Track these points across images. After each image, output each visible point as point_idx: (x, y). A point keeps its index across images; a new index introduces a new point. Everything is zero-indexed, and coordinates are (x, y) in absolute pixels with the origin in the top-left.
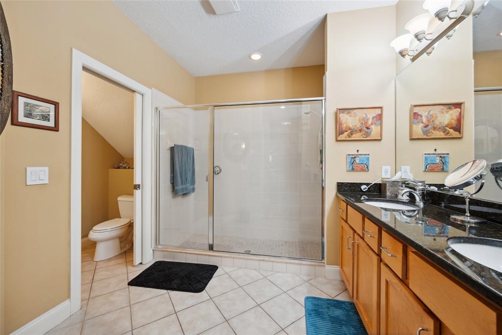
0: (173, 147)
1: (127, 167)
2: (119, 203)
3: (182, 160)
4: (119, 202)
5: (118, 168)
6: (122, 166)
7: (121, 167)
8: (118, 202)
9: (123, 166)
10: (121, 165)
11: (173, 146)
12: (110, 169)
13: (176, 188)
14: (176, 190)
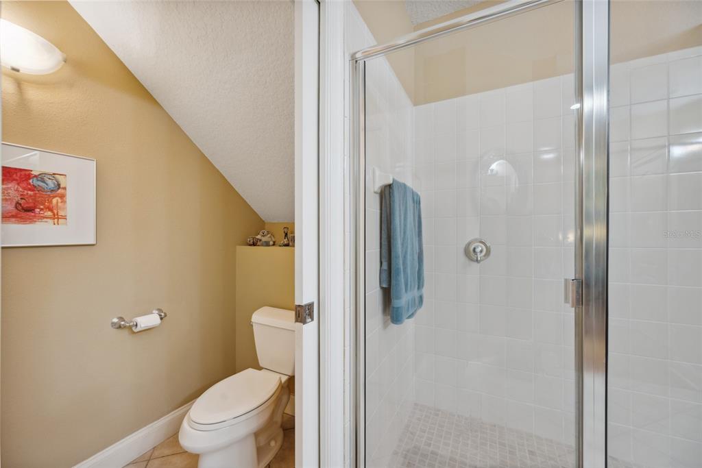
0: (390, 186)
1: (271, 243)
2: (254, 327)
3: (405, 225)
4: (254, 325)
5: (254, 244)
6: (260, 240)
7: (259, 243)
8: (252, 326)
9: (264, 239)
10: (259, 237)
11: (391, 182)
12: (238, 247)
13: (396, 303)
14: (398, 308)
